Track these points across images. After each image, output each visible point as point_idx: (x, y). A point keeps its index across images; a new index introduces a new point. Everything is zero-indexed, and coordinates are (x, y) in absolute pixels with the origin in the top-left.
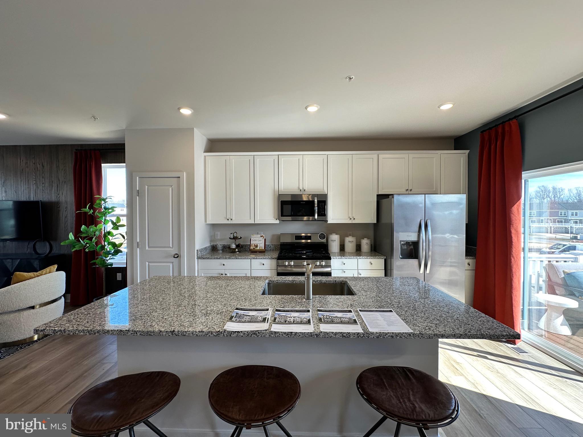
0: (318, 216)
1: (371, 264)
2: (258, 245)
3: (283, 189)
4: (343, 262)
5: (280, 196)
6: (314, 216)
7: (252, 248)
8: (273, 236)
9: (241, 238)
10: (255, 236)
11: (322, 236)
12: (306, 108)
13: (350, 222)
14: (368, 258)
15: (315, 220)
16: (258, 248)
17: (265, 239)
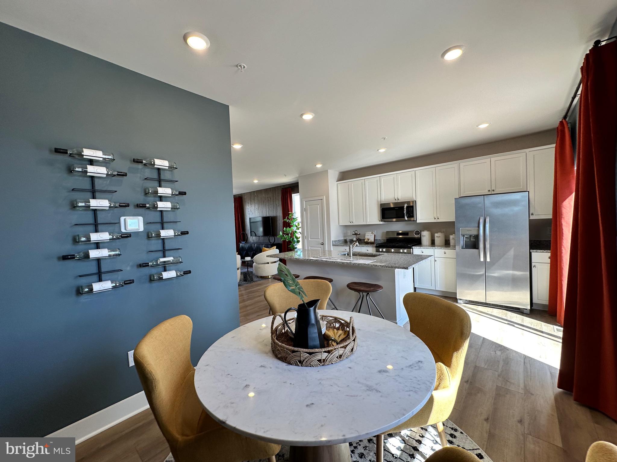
0: (407, 217)
1: (445, 253)
2: (370, 239)
3: (384, 200)
4: (422, 251)
5: (381, 205)
6: (404, 217)
7: (366, 241)
8: (383, 233)
9: (359, 234)
10: (368, 233)
11: (418, 233)
12: (378, 150)
13: (435, 221)
14: (442, 248)
15: (406, 221)
16: (369, 241)
17: (375, 235)
